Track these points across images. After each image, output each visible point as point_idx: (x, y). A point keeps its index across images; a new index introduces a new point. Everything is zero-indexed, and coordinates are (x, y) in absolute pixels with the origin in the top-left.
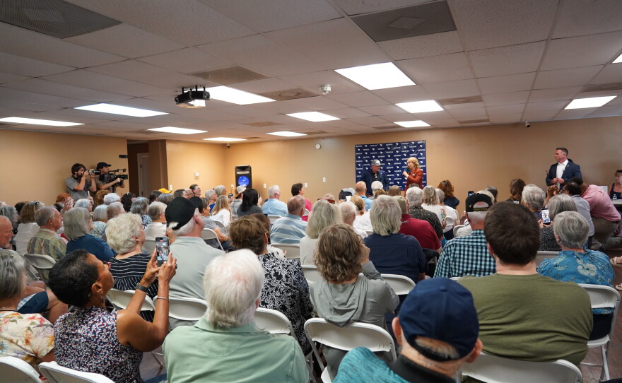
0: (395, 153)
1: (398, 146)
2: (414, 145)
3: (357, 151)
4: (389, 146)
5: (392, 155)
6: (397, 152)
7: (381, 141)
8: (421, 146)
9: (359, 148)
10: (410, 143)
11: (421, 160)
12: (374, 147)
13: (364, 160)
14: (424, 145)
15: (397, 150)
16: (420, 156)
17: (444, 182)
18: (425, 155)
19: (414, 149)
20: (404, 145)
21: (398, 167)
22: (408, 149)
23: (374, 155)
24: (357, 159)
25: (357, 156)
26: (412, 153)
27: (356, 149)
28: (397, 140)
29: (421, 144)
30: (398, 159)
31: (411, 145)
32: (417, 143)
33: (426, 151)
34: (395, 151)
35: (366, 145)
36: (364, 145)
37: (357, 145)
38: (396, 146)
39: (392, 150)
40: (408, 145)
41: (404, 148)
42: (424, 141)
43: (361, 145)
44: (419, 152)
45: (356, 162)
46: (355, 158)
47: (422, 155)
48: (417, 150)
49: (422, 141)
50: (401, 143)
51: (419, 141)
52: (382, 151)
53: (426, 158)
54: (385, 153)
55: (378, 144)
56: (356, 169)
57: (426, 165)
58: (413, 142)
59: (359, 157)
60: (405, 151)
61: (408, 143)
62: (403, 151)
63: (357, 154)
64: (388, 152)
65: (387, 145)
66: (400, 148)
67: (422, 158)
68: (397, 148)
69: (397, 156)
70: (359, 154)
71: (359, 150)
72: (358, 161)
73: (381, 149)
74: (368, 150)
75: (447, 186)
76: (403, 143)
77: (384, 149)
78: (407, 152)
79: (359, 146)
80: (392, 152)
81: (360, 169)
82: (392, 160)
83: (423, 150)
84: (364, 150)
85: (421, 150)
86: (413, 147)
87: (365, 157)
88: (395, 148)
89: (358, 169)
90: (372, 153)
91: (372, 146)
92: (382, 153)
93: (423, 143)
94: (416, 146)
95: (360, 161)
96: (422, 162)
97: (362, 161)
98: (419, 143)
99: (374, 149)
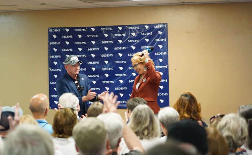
0: (116, 44)
1: (122, 32)
2: (149, 31)
3: (51, 39)
4: (107, 32)
5: (110, 46)
6: (120, 41)
8: (160, 33)
9: (56, 33)
10: (142, 26)
11: (161, 56)
12: (80, 33)
13: (63, 55)
15: (120, 38)
16: (159, 50)
17: (186, 95)
18: (166, 49)
19: (149, 37)
20: (131, 31)
21: (121, 68)
22: (139, 37)
23: (80, 46)
24: (51, 52)
25: (51, 48)
26: (145, 44)
27: (50, 35)
28: (120, 21)
29: (160, 29)
30: (120, 55)
31: (143, 31)
32: (154, 28)
33: (167, 42)
34: (116, 40)
35: (68, 28)
36: (64, 28)
37: (53, 28)
38: (118, 31)
39: (111, 38)
40: (138, 30)
41: (131, 36)
42: (164, 24)
43: (58, 28)
44: (156, 43)
45: (49, 57)
46: (49, 51)
47: (162, 48)
48: (154, 39)
49: (162, 24)
50: (127, 27)
51: (157, 24)
52: (94, 39)
53: (167, 53)
54: (99, 43)
55: (88, 27)
56: (49, 69)
57: (168, 66)
58: (147, 25)
59: (55, 50)
60: (134, 41)
61: (138, 28)
62: (130, 41)
63: (52, 43)
64: (104, 42)
65: (103, 29)
66: (125, 35)
67: (161, 53)
68: (120, 35)
69: (120, 48)
70: (55, 43)
71: (55, 37)
72: (52, 57)
73: (93, 36)
74: (71, 37)
75: (190, 102)
76: (130, 27)
77: (97, 36)
78: (136, 42)
79: (55, 31)
80: (112, 42)
81: (56, 70)
82: (111, 55)
83: (163, 41)
84: (64, 37)
85: (161, 40)
86: (147, 34)
87: (64, 49)
88: (117, 35)
89: (53, 70)
90: (77, 43)
91: (77, 30)
92: (94, 42)
93: (163, 27)
94: (151, 33)
95: (56, 57)
96: (161, 60)
97: (59, 56)
98: (157, 28)
99: (80, 36)
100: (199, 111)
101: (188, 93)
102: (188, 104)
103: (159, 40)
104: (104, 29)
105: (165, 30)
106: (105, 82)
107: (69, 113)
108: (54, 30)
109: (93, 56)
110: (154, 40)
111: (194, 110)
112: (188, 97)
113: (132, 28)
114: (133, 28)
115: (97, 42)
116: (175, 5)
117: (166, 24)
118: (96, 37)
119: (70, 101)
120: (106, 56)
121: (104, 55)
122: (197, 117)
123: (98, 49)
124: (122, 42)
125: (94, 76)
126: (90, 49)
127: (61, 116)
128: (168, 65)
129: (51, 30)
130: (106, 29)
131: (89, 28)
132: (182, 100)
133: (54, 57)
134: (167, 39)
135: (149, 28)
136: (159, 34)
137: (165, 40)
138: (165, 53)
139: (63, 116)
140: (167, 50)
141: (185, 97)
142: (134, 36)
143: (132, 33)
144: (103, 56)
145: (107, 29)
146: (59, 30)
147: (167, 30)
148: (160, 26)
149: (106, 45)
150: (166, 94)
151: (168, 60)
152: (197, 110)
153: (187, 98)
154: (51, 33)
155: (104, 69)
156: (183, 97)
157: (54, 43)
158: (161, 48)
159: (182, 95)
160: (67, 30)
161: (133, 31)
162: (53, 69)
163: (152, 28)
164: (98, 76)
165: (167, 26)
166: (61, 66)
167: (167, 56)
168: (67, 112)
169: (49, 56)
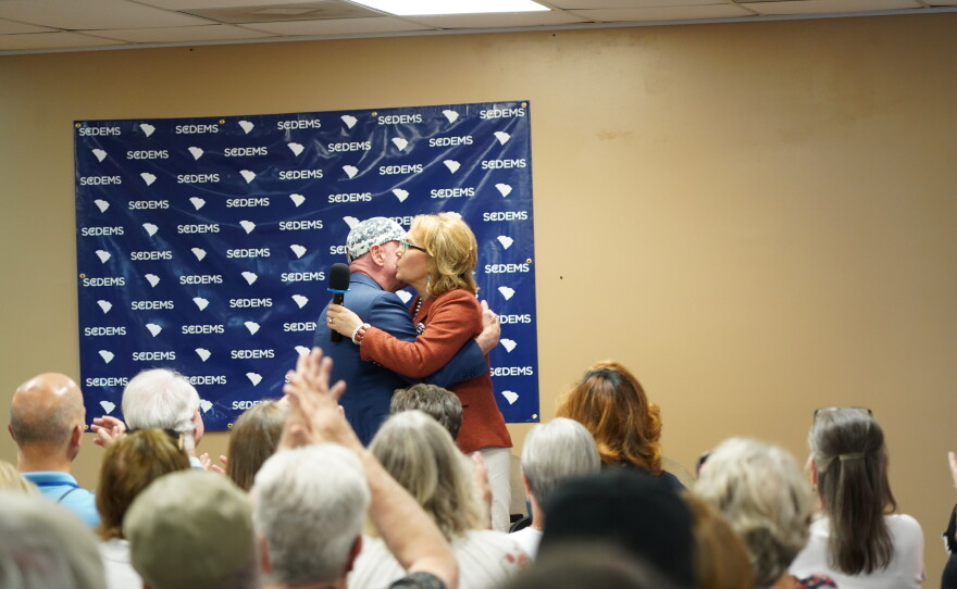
0: (335, 180)
1: (357, 134)
2: (459, 130)
3: (86, 164)
4: (299, 136)
5: (312, 190)
6: (351, 171)
7: (244, 100)
8: (503, 137)
9: (104, 142)
10: (433, 114)
11: (504, 227)
12: (196, 140)
13: (133, 223)
14: (520, 128)
15: (351, 158)
16: (499, 204)
17: (604, 374)
18: (524, 199)
19: (461, 154)
20: (392, 131)
22: (421, 153)
23: (196, 190)
24: (86, 215)
25: (86, 197)
26: (446, 179)
27: (83, 147)
28: (348, 94)
29: (500, 124)
31: (437, 131)
32: (478, 119)
33: (530, 172)
34: (334, 166)
35: (149, 122)
36: (134, 121)
37: (92, 124)
38: (344, 133)
39: (316, 159)
40: (418, 126)
41: (393, 151)
42: (518, 105)
43: (111, 123)
44: (487, 176)
45: (79, 233)
46: (78, 212)
47: (508, 196)
48: (478, 161)
49: (510, 105)
50: (376, 118)
51: (490, 106)
52: (249, 163)
53: (530, 214)
54: (269, 179)
55: (226, 118)
56: (80, 280)
57: (533, 262)
58: (452, 108)
59: (103, 205)
60: (402, 169)
61: (417, 118)
62: (389, 170)
63: (90, 181)
64: (288, 175)
65: (286, 126)
66: (367, 146)
67: (506, 216)
68: (351, 147)
69: (351, 198)
70: (103, 180)
71: (101, 155)
72: (92, 231)
73: (247, 152)
74: (163, 154)
75: (618, 400)
76: (388, 118)
77: (262, 151)
78: (412, 172)
79: (101, 132)
80: (318, 174)
81: (105, 282)
82: (317, 224)
83: (515, 167)
84: (136, 155)
85: (505, 164)
86: (451, 141)
87: (138, 203)
88: (338, 147)
89: (93, 282)
90: (187, 177)
91: (186, 128)
92: (249, 176)
93: (513, 116)
94: (467, 140)
95: (104, 231)
96: (506, 242)
97: (119, 230)
98: (489, 118)
99: (197, 153)
100: (653, 435)
101: (614, 365)
102: (613, 405)
103: (499, 164)
104: (287, 123)
105: (519, 126)
106: (294, 325)
107: (159, 445)
108: (96, 131)
109: (248, 226)
110: (480, 165)
111: (636, 430)
112: (613, 382)
113: (396, 119)
114: (401, 119)
115: (262, 173)
116: (557, 31)
117: (524, 105)
118: (257, 154)
119: (164, 397)
120: (297, 225)
121: (289, 224)
122: (644, 457)
123: (264, 202)
124: (358, 173)
125: (252, 303)
126: (235, 203)
127: (127, 460)
128: (533, 258)
129: (87, 131)
130: (295, 125)
131: (233, 121)
132: (591, 393)
133: (99, 231)
134: (529, 161)
135: (458, 120)
136: (499, 142)
137: (521, 163)
138: (522, 215)
139: (137, 458)
140: (528, 201)
141: (600, 380)
142: (403, 151)
143: (395, 140)
144: (287, 226)
145: (300, 124)
146: (115, 131)
147: (529, 126)
148: (503, 113)
149: (296, 186)
150: (527, 371)
151: (533, 242)
152: (645, 432)
153: (608, 385)
154: (85, 140)
155: (289, 278)
156: (592, 380)
157: (97, 180)
158: (504, 195)
159: (592, 374)
160: (148, 130)
161: (400, 133)
162: (93, 280)
163: (471, 119)
164: (267, 302)
165: (527, 109)
166: (125, 266)
167: (529, 225)
168: (151, 444)
169: (79, 228)
